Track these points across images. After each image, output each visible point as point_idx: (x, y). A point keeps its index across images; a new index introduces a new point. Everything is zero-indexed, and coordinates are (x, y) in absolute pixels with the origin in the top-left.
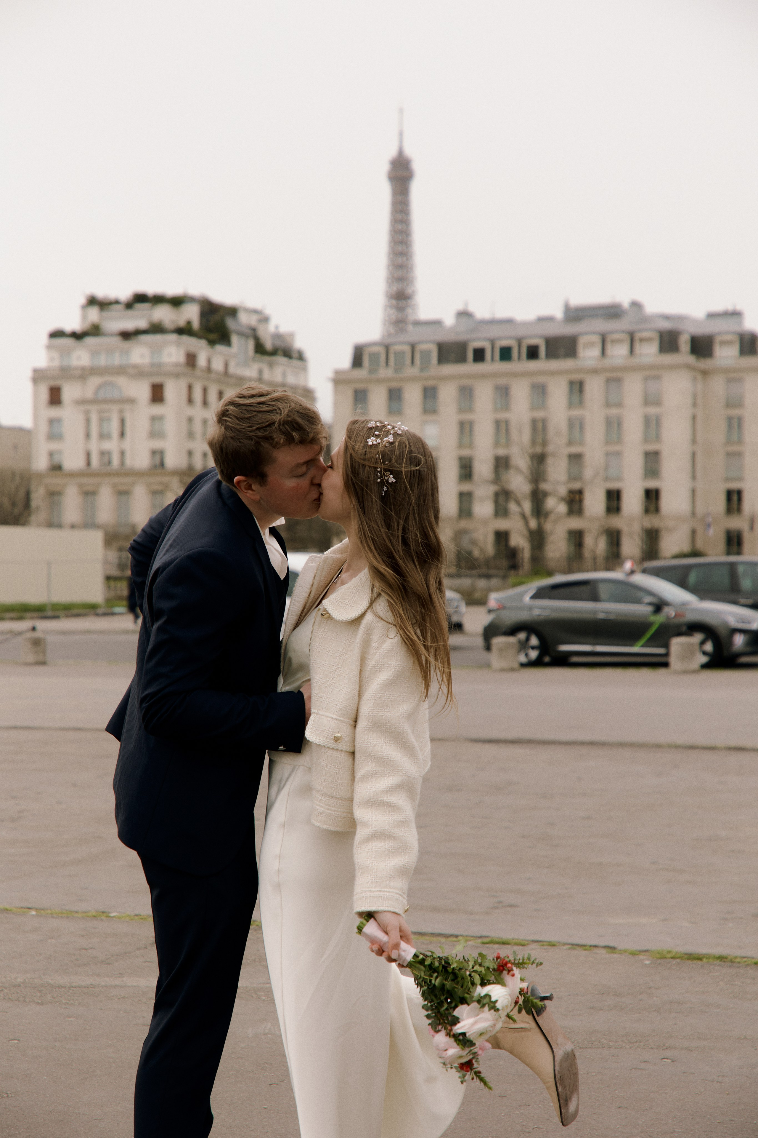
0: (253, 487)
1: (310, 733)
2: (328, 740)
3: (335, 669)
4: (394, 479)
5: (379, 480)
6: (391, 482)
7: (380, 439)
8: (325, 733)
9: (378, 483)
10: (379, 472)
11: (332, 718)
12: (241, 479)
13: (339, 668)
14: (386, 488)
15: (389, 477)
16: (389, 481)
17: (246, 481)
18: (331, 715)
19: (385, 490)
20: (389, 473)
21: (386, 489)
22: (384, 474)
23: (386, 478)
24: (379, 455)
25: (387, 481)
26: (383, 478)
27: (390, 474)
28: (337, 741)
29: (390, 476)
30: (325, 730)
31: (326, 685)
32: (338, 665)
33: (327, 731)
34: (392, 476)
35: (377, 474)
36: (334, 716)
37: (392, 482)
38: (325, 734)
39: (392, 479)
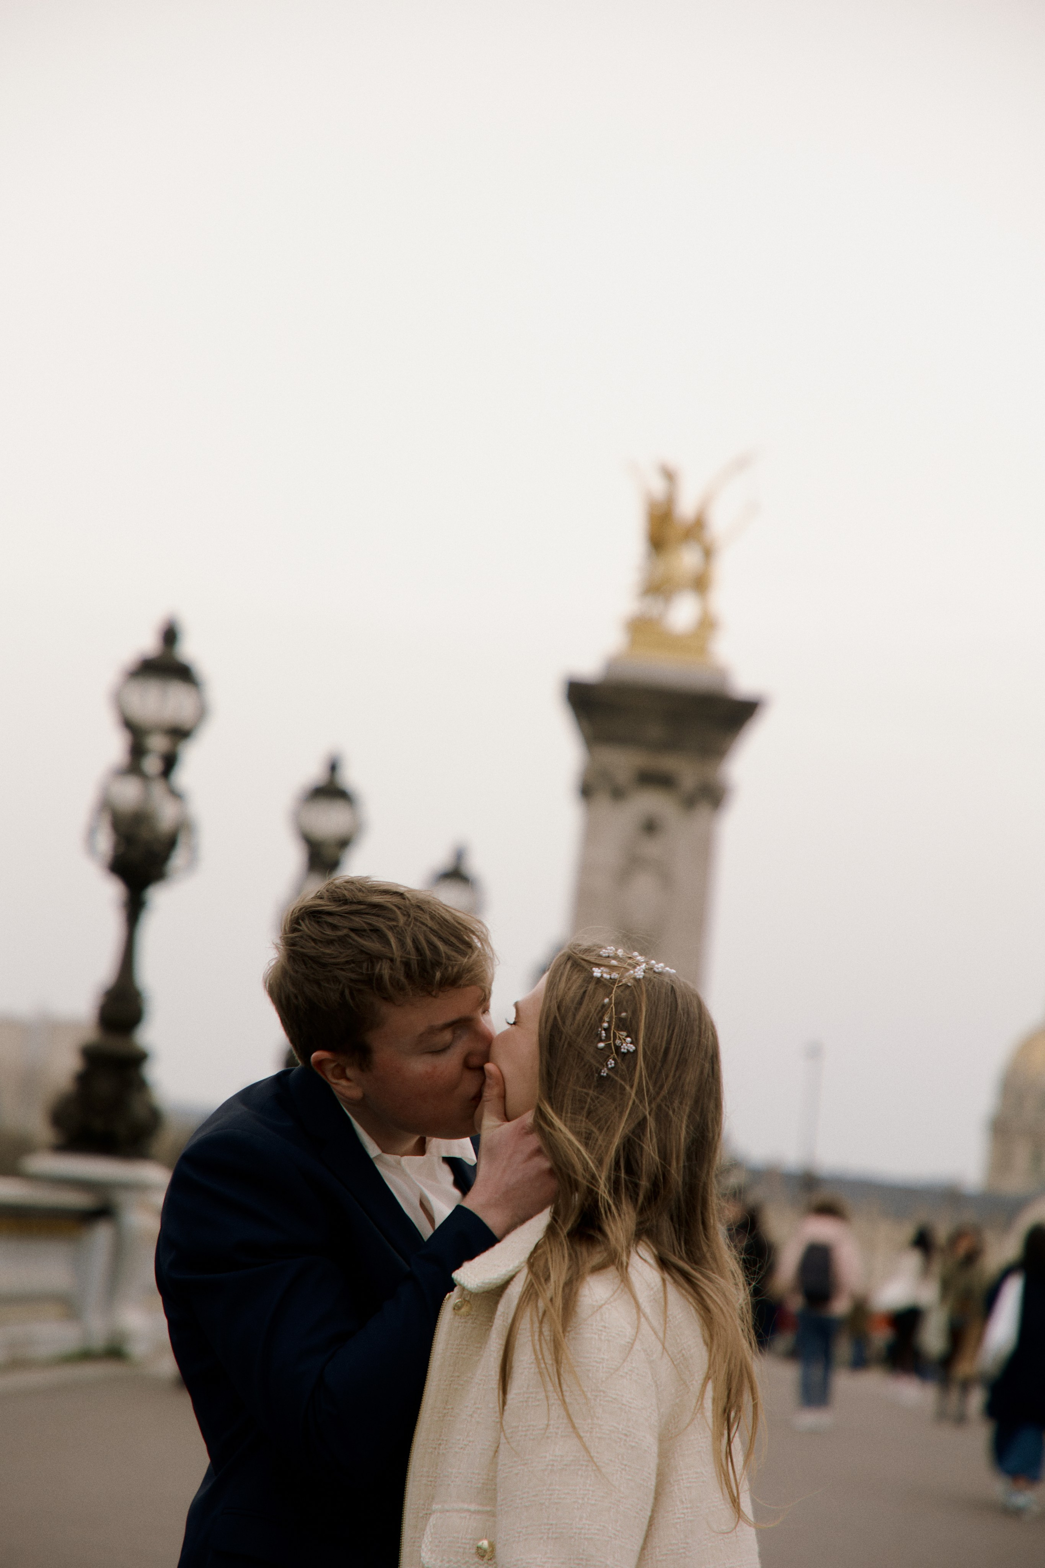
0: (349, 1072)
1: (429, 1553)
2: (467, 1559)
3: (470, 1413)
4: (632, 1046)
5: (601, 1045)
6: (626, 1051)
7: (619, 974)
8: (459, 1545)
9: (597, 1048)
10: (605, 1029)
11: (469, 1511)
12: (323, 1058)
13: (478, 1408)
14: (613, 1062)
15: (623, 1041)
16: (622, 1050)
17: (334, 1061)
18: (466, 1506)
19: (610, 1066)
20: (625, 1034)
21: (613, 1065)
22: (614, 1034)
23: (618, 1042)
24: (611, 999)
25: (618, 1048)
26: (612, 1042)
27: (627, 1037)
28: (483, 1557)
29: (625, 1040)
30: (458, 1538)
31: (457, 1450)
32: (475, 1404)
33: (464, 1541)
34: (629, 1039)
35: (601, 1034)
36: (473, 1507)
37: (628, 1051)
38: (459, 1547)
39: (629, 1045)
